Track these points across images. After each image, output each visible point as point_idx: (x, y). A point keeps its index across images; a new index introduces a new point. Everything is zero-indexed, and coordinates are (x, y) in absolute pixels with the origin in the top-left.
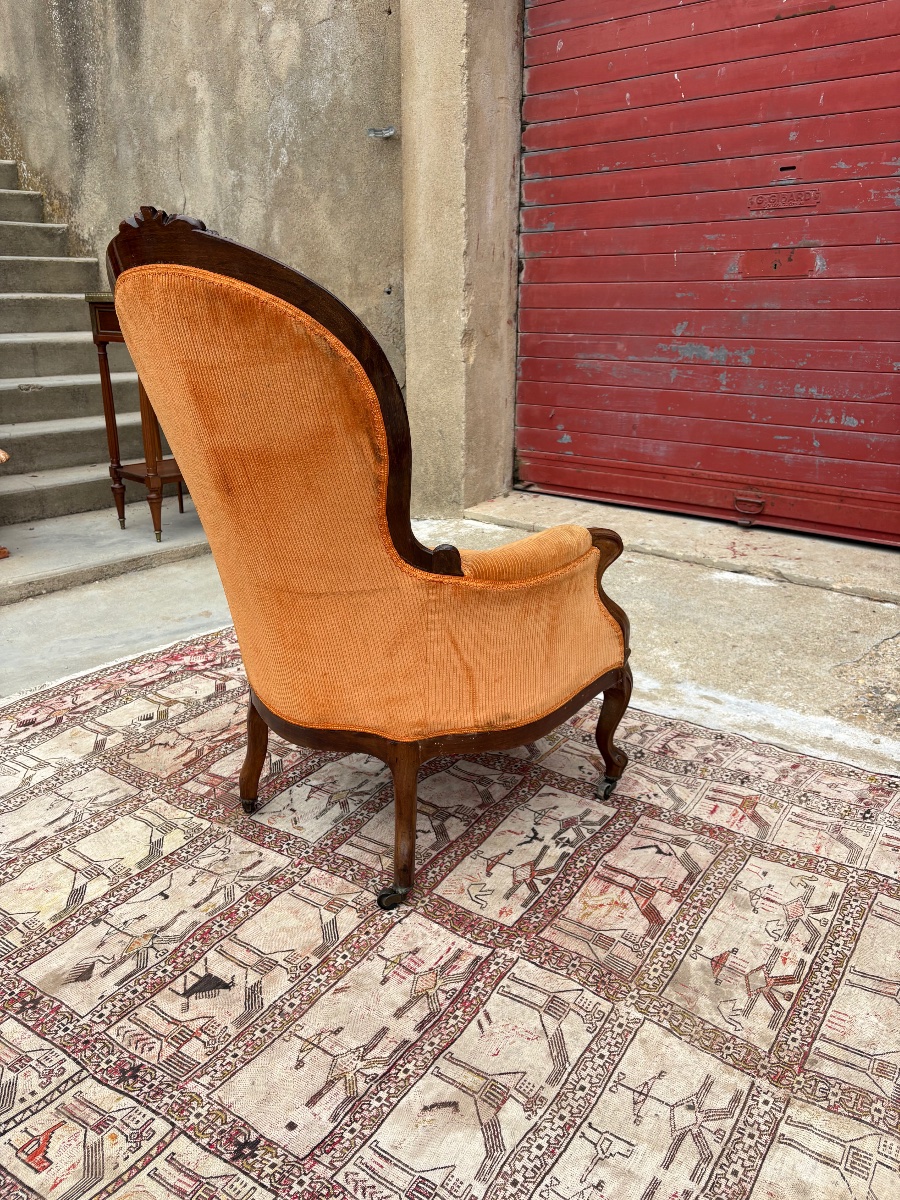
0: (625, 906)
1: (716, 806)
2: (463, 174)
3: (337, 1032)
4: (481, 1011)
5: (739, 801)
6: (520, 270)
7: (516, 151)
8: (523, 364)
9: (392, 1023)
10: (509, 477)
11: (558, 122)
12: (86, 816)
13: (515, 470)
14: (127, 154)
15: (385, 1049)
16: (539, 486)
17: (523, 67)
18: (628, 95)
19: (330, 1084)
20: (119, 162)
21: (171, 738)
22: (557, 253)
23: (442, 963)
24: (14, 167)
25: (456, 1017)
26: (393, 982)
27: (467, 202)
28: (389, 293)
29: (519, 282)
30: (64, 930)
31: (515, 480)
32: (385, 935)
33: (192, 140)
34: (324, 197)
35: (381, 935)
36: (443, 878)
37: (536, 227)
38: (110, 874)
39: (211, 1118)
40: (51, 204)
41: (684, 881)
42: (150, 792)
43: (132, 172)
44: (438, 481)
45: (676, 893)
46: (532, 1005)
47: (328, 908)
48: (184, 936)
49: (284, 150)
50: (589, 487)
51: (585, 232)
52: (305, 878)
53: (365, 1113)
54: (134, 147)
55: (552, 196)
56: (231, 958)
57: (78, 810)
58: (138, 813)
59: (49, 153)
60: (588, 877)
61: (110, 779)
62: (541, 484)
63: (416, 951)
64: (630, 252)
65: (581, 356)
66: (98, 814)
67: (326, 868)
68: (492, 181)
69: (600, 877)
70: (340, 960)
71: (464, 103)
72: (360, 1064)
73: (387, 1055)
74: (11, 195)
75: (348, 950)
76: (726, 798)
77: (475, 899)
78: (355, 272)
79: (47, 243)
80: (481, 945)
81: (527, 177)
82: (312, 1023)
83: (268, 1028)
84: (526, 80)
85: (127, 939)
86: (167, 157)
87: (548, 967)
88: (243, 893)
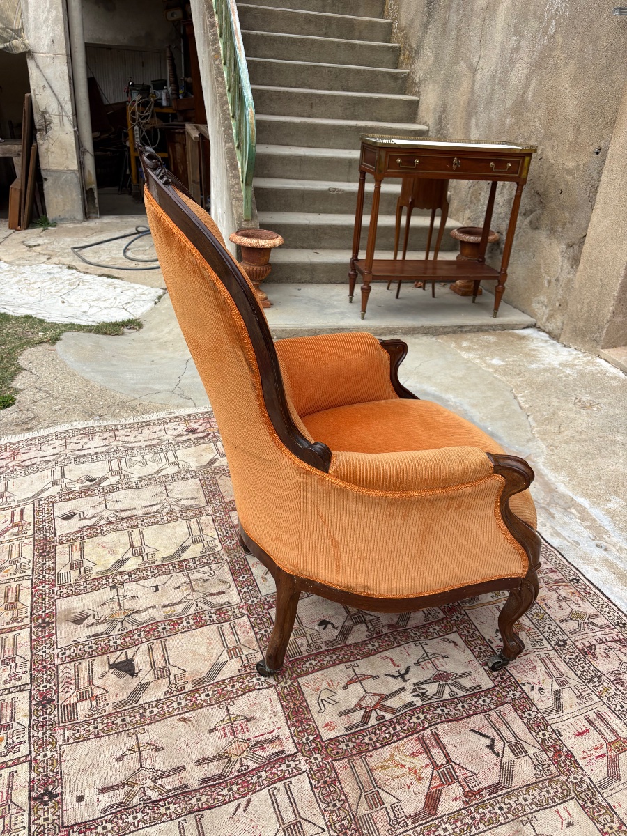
0: (419, 779)
1: (587, 731)
3: (158, 749)
4: (248, 796)
5: (611, 738)
9: (191, 766)
12: (165, 511)
14: (454, 18)
15: (168, 783)
19: (123, 785)
20: (448, 25)
23: (258, 739)
24: (391, 25)
25: (230, 790)
26: (217, 734)
28: (597, 153)
30: (97, 583)
32: (242, 694)
33: (495, 10)
34: (572, 64)
35: (240, 693)
36: (313, 672)
38: (145, 557)
39: (49, 762)
40: (404, 54)
41: (486, 788)
42: (211, 508)
43: (454, 33)
45: (469, 794)
46: (280, 817)
47: (229, 653)
48: (141, 624)
49: (554, 22)
52: (236, 620)
53: (120, 821)
54: (459, 14)
56: (151, 656)
57: (165, 504)
58: (192, 521)
59: (411, 16)
60: (413, 734)
61: (198, 489)
63: (249, 719)
66: (172, 512)
67: (253, 620)
69: (422, 741)
70: (203, 697)
72: (150, 783)
73: (169, 788)
74: (380, 47)
75: (214, 691)
76: (602, 728)
77: (321, 702)
78: (577, 130)
79: (392, 84)
80: (294, 742)
82: (152, 733)
83: (128, 719)
85: (117, 608)
86: (476, 22)
87: (317, 794)
88: (194, 612)
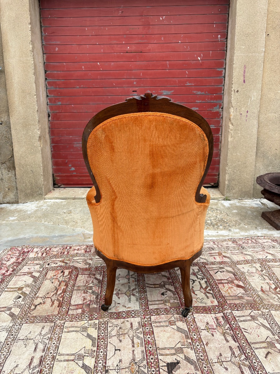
0: (232, 287)
1: (214, 257)
2: (34, 85)
3: (221, 355)
4: (241, 329)
5: (217, 254)
6: (49, 116)
7: (44, 79)
8: (53, 146)
9: (229, 344)
10: (52, 184)
11: (59, 72)
12: (47, 342)
13: (54, 181)
15: (237, 352)
16: (63, 185)
17: (43, 54)
18: (83, 67)
19: (240, 368)
21: (39, 300)
22: (63, 111)
23: (216, 323)
25: (238, 334)
26: (214, 334)
27: (37, 94)
28: (1, 124)
29: (49, 120)
31: (54, 184)
32: (196, 323)
37: (54, 103)
38: (87, 355)
41: (235, 276)
42: (59, 321)
44: (32, 188)
45: (237, 280)
46: (249, 320)
47: (171, 325)
48: (144, 358)
50: (83, 183)
51: (73, 105)
52: (152, 320)
53: (257, 368)
55: (59, 94)
56: (167, 355)
57: (40, 341)
58: (65, 330)
60: (217, 284)
61: (35, 325)
62: (64, 184)
63: (207, 324)
64: (89, 111)
65: (76, 143)
66: (50, 339)
67: (154, 314)
68: (41, 88)
69: (219, 283)
70: (196, 337)
71: (33, 62)
72: (238, 359)
73: (239, 352)
75: (193, 332)
76: (214, 254)
80: (218, 313)
81: (49, 87)
82: (212, 356)
83: (205, 366)
84: (45, 58)
85: (127, 370)
87: (240, 310)
88: (142, 335)
